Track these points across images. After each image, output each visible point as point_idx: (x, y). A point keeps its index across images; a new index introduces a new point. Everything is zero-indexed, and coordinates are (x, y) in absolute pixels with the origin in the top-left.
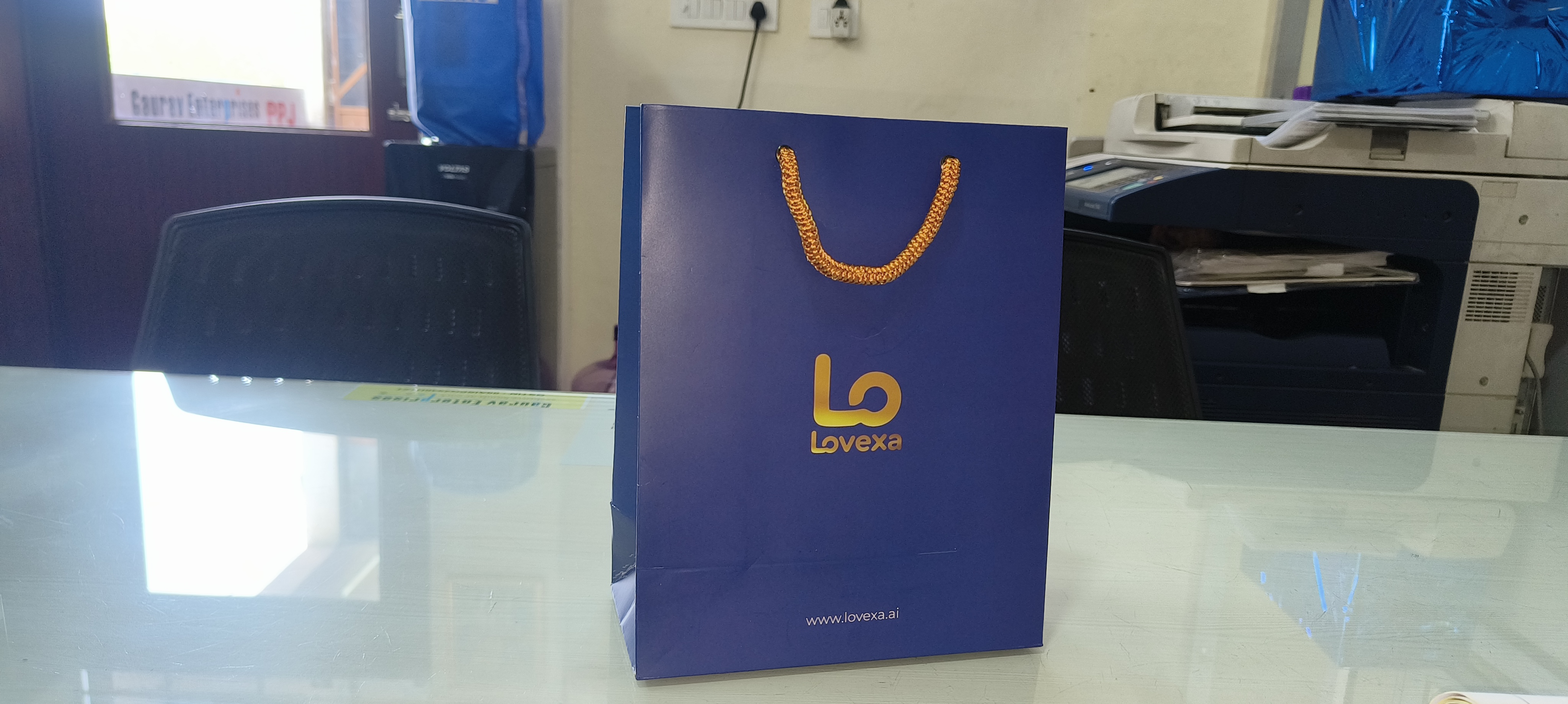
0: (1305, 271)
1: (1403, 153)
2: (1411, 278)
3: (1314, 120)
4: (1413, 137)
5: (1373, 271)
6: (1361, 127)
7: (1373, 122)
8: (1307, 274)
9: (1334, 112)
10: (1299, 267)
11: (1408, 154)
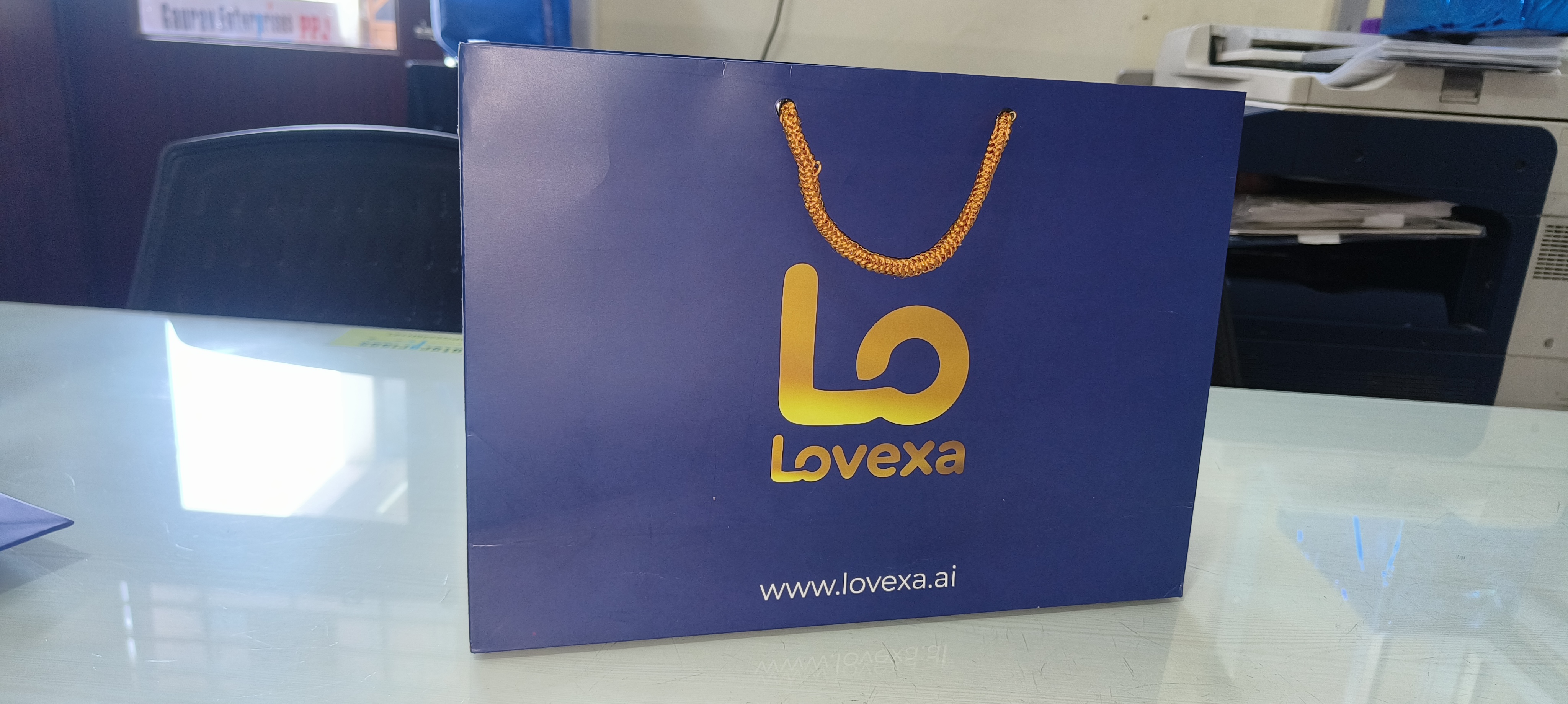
0: (1362, 221)
1: (1477, 95)
2: (1476, 231)
3: (1381, 58)
4: (1488, 78)
5: (1434, 222)
6: (1432, 66)
7: (1447, 62)
8: (1364, 224)
9: (1403, 50)
10: (1357, 217)
11: (1483, 97)
